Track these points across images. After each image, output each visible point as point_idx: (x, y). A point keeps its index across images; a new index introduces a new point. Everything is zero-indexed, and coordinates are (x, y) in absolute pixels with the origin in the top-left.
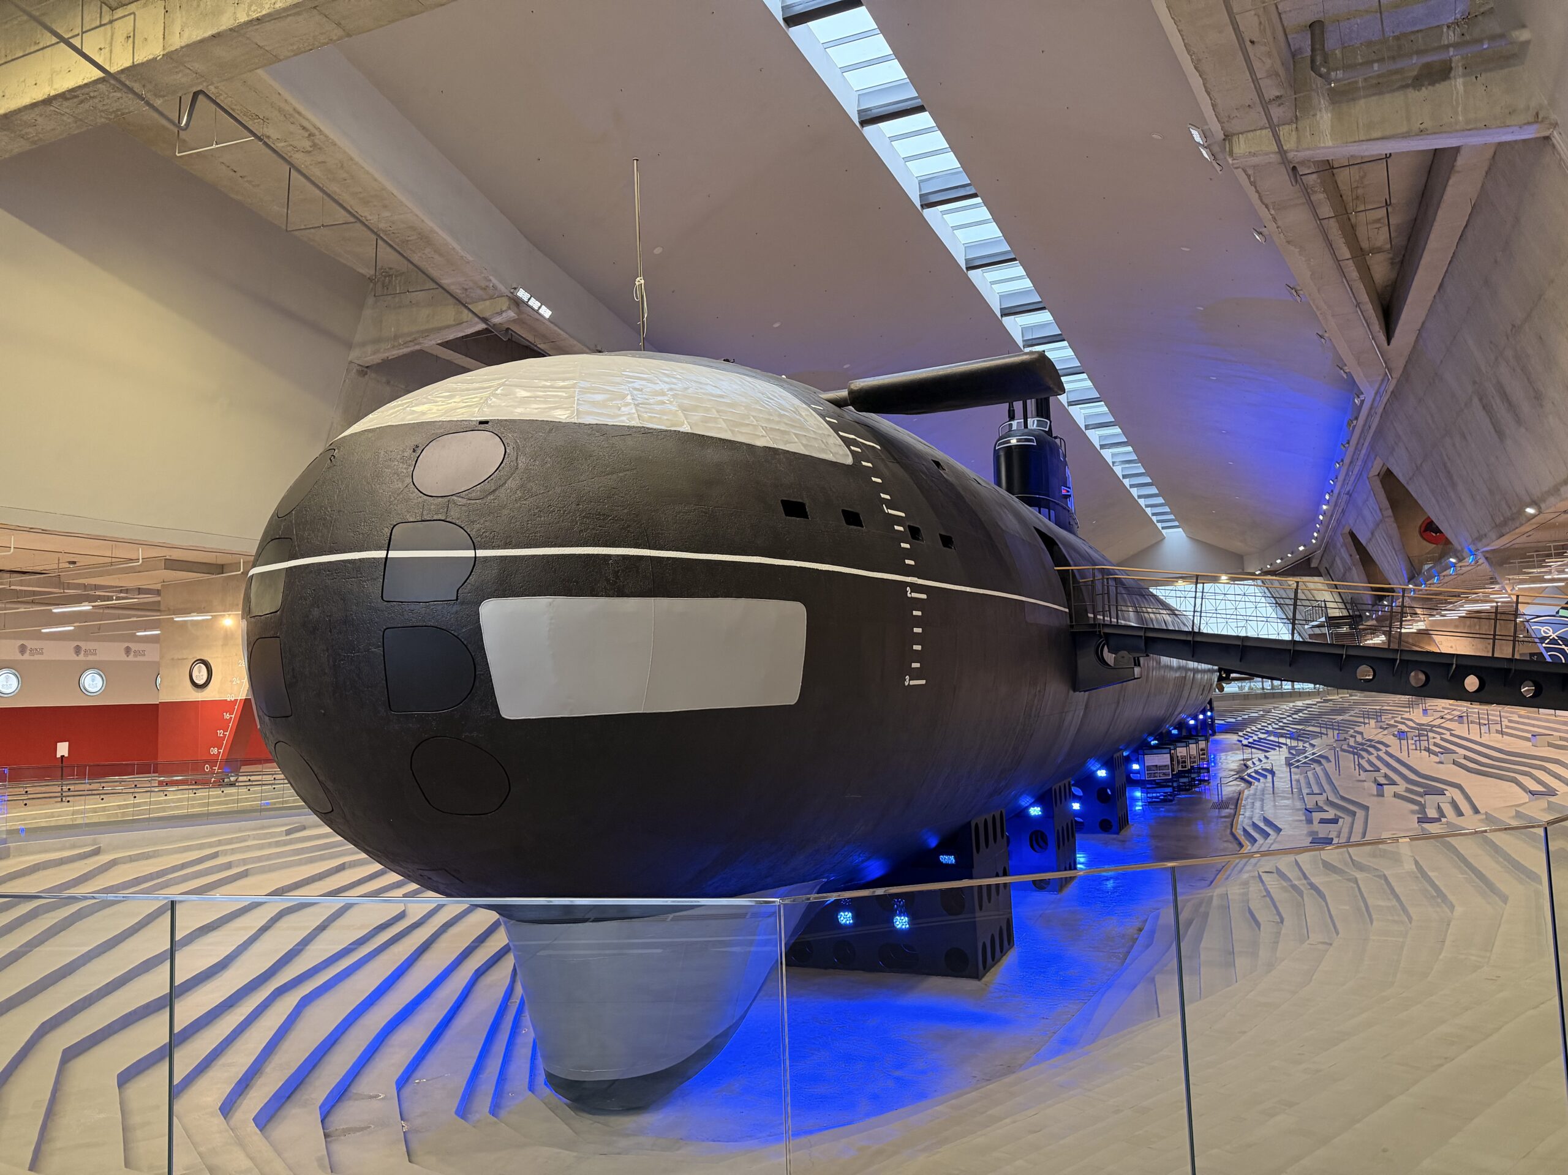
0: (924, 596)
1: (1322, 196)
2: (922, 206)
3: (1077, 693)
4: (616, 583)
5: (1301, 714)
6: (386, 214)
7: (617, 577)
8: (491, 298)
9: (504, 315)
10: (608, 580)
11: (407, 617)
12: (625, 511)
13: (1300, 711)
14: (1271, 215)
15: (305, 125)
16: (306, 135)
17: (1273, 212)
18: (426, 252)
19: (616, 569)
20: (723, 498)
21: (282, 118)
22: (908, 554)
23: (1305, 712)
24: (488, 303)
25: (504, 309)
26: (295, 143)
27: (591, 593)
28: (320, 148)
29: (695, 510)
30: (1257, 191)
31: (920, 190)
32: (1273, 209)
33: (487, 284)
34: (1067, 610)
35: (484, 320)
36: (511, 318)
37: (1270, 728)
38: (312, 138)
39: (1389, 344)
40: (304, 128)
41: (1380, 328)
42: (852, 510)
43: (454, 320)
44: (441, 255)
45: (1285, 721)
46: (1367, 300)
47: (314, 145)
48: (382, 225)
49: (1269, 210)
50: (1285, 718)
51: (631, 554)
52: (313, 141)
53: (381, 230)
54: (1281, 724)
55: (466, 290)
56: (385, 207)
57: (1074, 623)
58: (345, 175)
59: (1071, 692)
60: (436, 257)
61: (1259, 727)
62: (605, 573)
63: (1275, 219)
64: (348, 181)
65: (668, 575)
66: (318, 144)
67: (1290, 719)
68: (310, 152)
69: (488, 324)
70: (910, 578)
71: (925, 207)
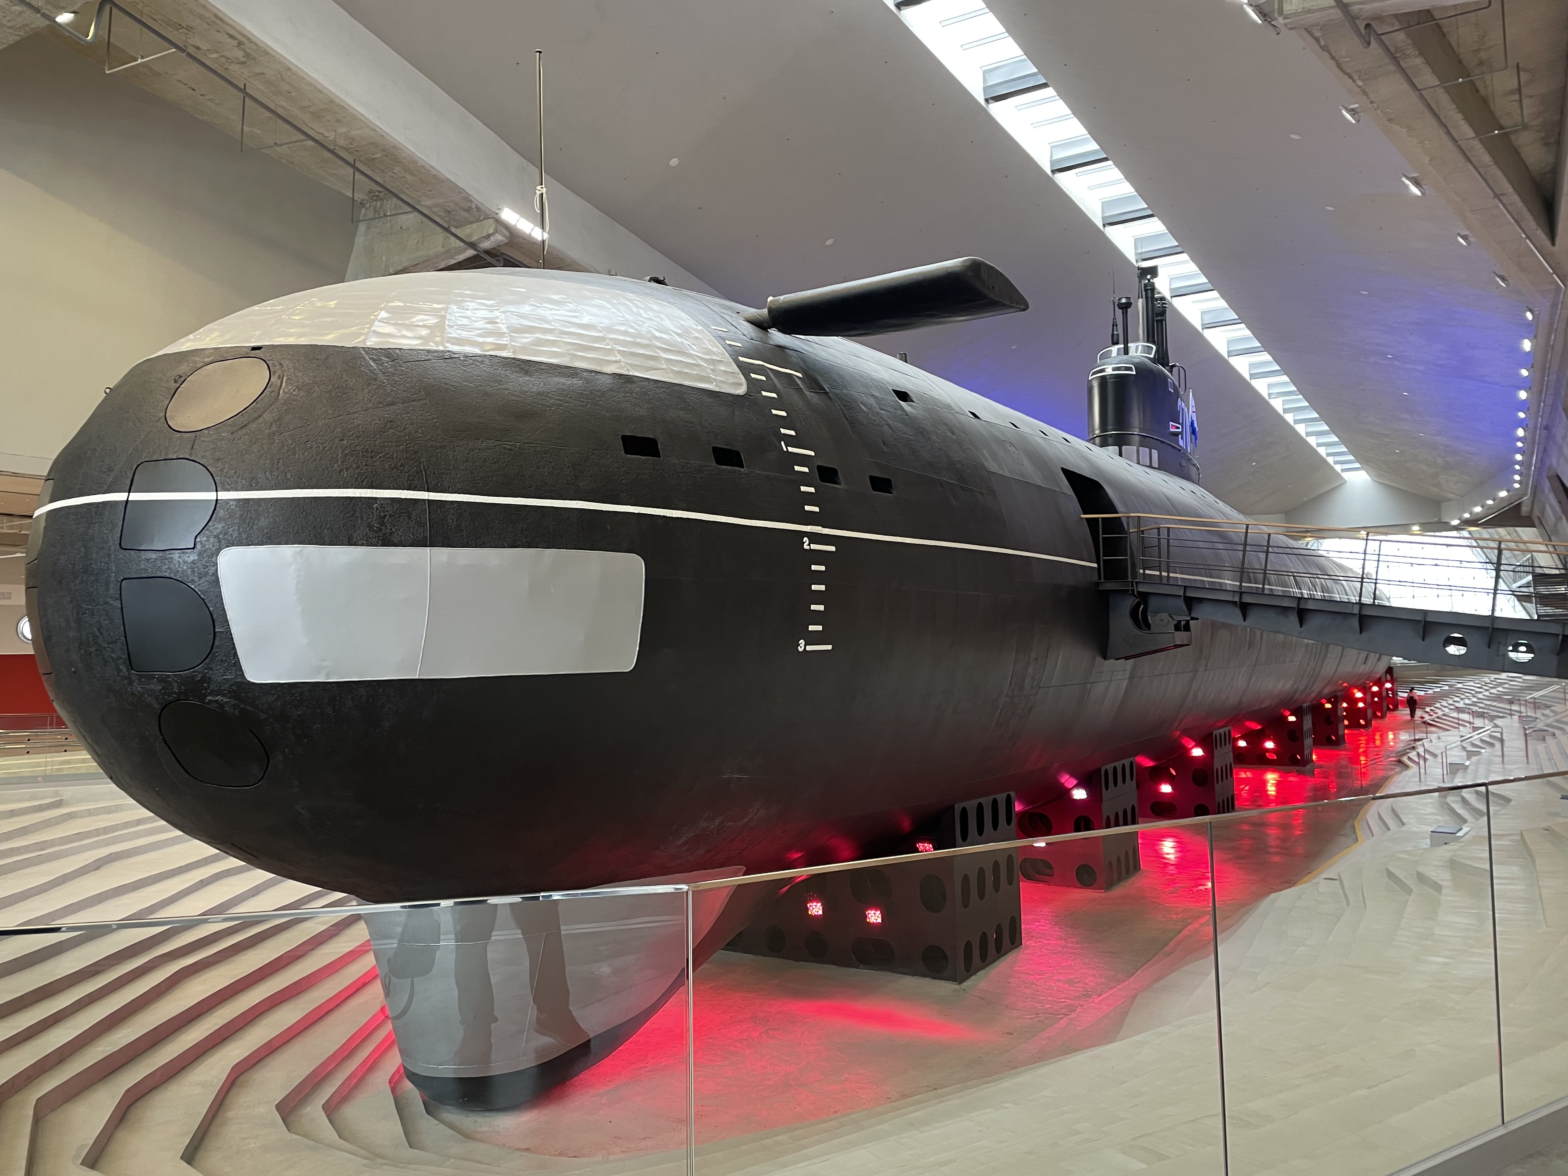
0: (832, 549)
1: (1419, 61)
2: (987, 100)
3: (1111, 662)
4: (380, 530)
5: (1500, 689)
6: (343, 130)
7: (382, 523)
8: (478, 220)
9: (492, 238)
10: (370, 527)
11: (143, 567)
12: (401, 447)
13: (1501, 684)
14: (1359, 87)
15: (231, 33)
16: (235, 43)
17: (1360, 83)
18: (395, 171)
19: (382, 514)
20: (538, 432)
21: (206, 26)
22: (809, 499)
23: (1506, 686)
24: (475, 226)
25: (491, 231)
26: (228, 54)
27: (349, 541)
28: (253, 59)
29: (495, 446)
30: (1333, 58)
31: (985, 81)
32: (1360, 79)
33: (469, 204)
34: (1095, 565)
35: (472, 245)
36: (500, 242)
37: (1461, 705)
38: (242, 46)
39: (1553, 243)
40: (231, 36)
41: (1538, 224)
42: (729, 448)
43: (443, 247)
44: (412, 174)
45: (1480, 696)
46: (1511, 190)
47: (247, 55)
48: (342, 142)
49: (1354, 81)
50: (1480, 692)
51: (403, 497)
52: (244, 50)
53: (342, 147)
54: (1475, 700)
55: (449, 212)
56: (339, 121)
57: (1102, 580)
58: (287, 88)
59: (1099, 659)
60: (408, 177)
61: (1451, 702)
62: (368, 519)
63: (1365, 92)
64: (292, 94)
65: (451, 521)
66: (250, 54)
67: (1487, 693)
68: (245, 63)
69: (476, 250)
70: (809, 527)
71: (990, 101)
